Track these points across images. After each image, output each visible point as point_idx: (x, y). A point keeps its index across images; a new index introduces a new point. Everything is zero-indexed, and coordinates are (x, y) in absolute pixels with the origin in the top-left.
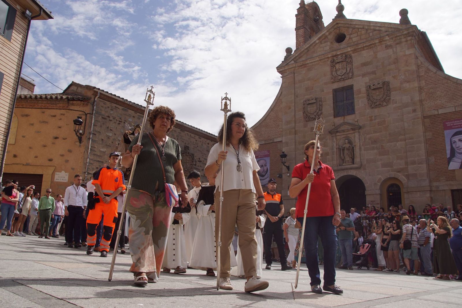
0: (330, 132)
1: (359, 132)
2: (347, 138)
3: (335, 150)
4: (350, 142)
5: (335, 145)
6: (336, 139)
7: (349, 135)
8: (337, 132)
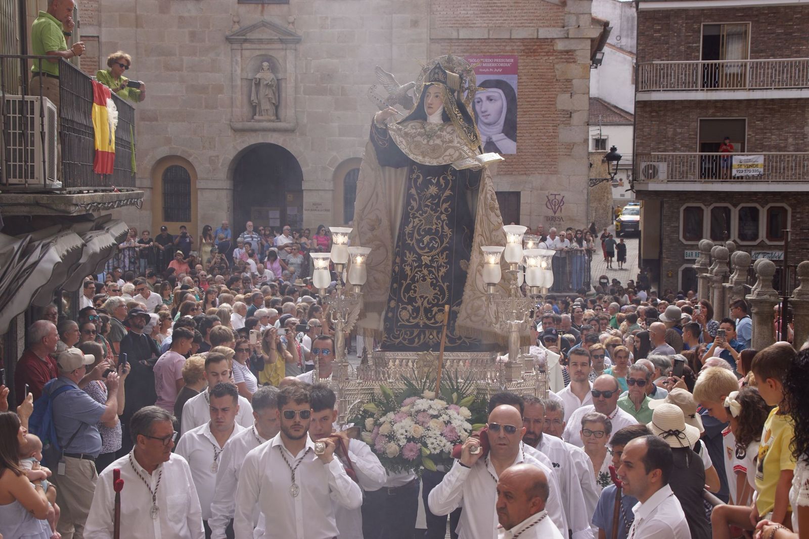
0: (228, 40)
1: (296, 50)
2: (268, 58)
3: (239, 82)
4: (273, 68)
5: (239, 71)
6: (241, 57)
7: (271, 53)
8: (246, 41)
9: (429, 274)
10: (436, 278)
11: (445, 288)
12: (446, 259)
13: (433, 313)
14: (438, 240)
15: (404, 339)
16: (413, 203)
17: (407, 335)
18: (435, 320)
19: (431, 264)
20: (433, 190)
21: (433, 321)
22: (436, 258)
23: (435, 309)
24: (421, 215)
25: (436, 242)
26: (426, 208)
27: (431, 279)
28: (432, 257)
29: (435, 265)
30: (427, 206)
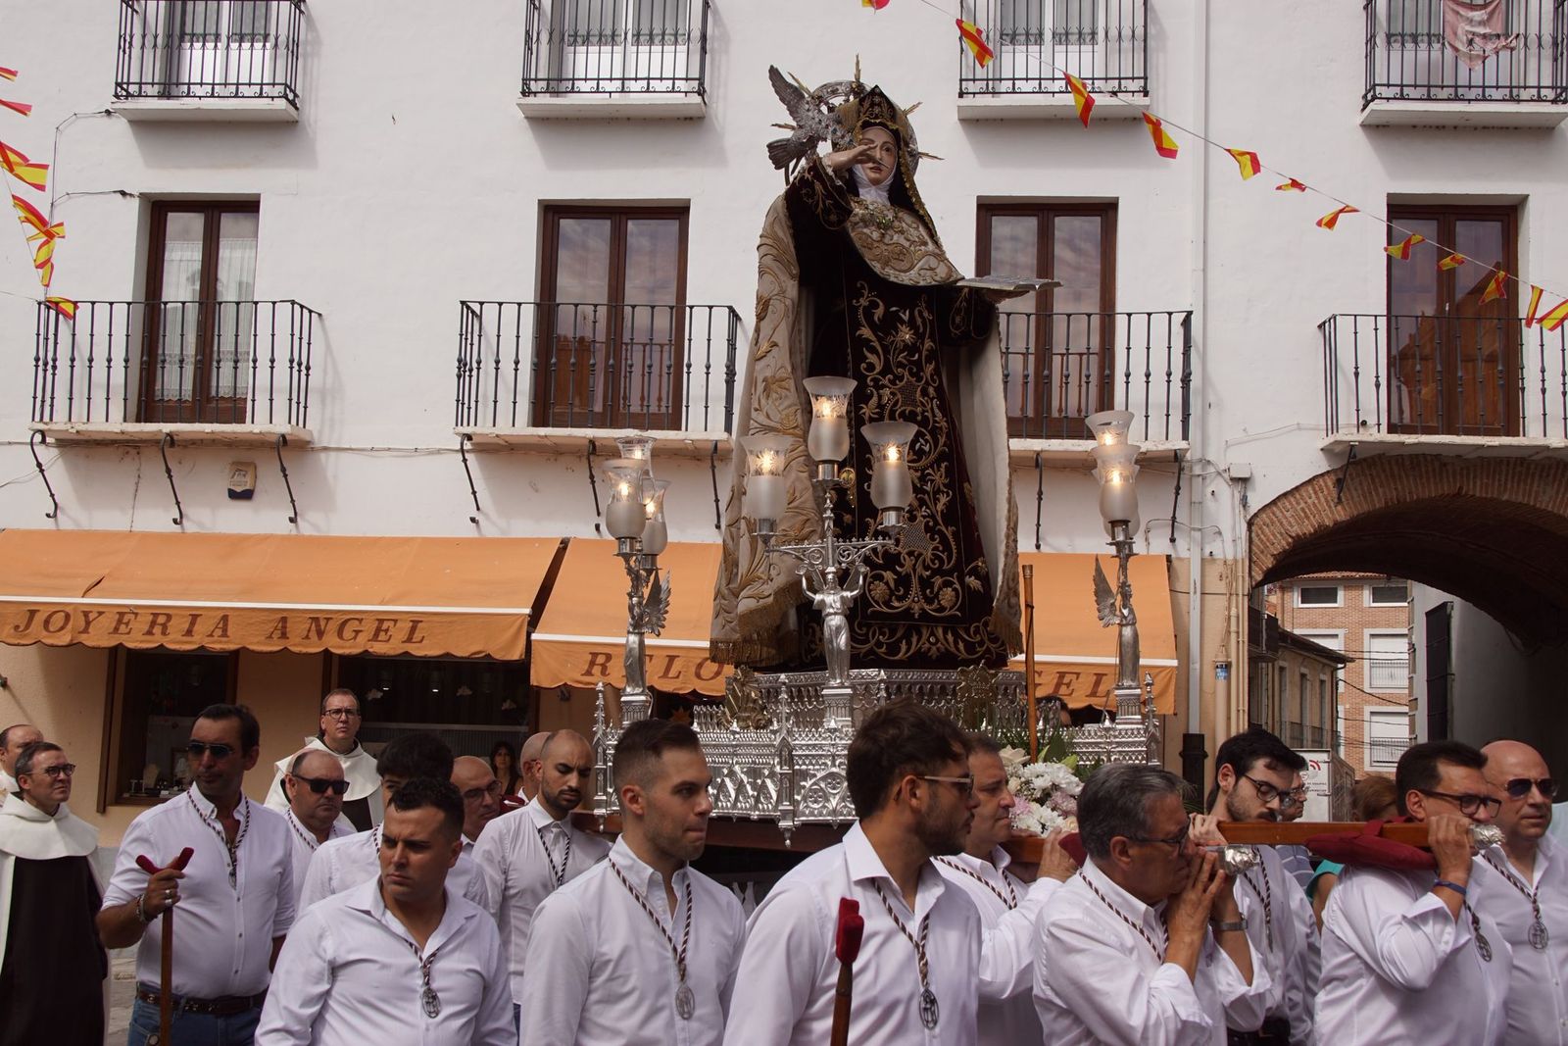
9: (921, 507)
10: (932, 516)
11: (950, 537)
12: (946, 477)
13: (936, 589)
14: (928, 437)
15: (879, 644)
16: (872, 358)
17: (884, 634)
18: (939, 603)
19: (922, 485)
20: (906, 335)
21: (935, 605)
22: (929, 474)
23: (938, 581)
24: (892, 382)
25: (927, 441)
26: (899, 370)
27: (924, 517)
28: (923, 471)
29: (928, 487)
30: (900, 365)
